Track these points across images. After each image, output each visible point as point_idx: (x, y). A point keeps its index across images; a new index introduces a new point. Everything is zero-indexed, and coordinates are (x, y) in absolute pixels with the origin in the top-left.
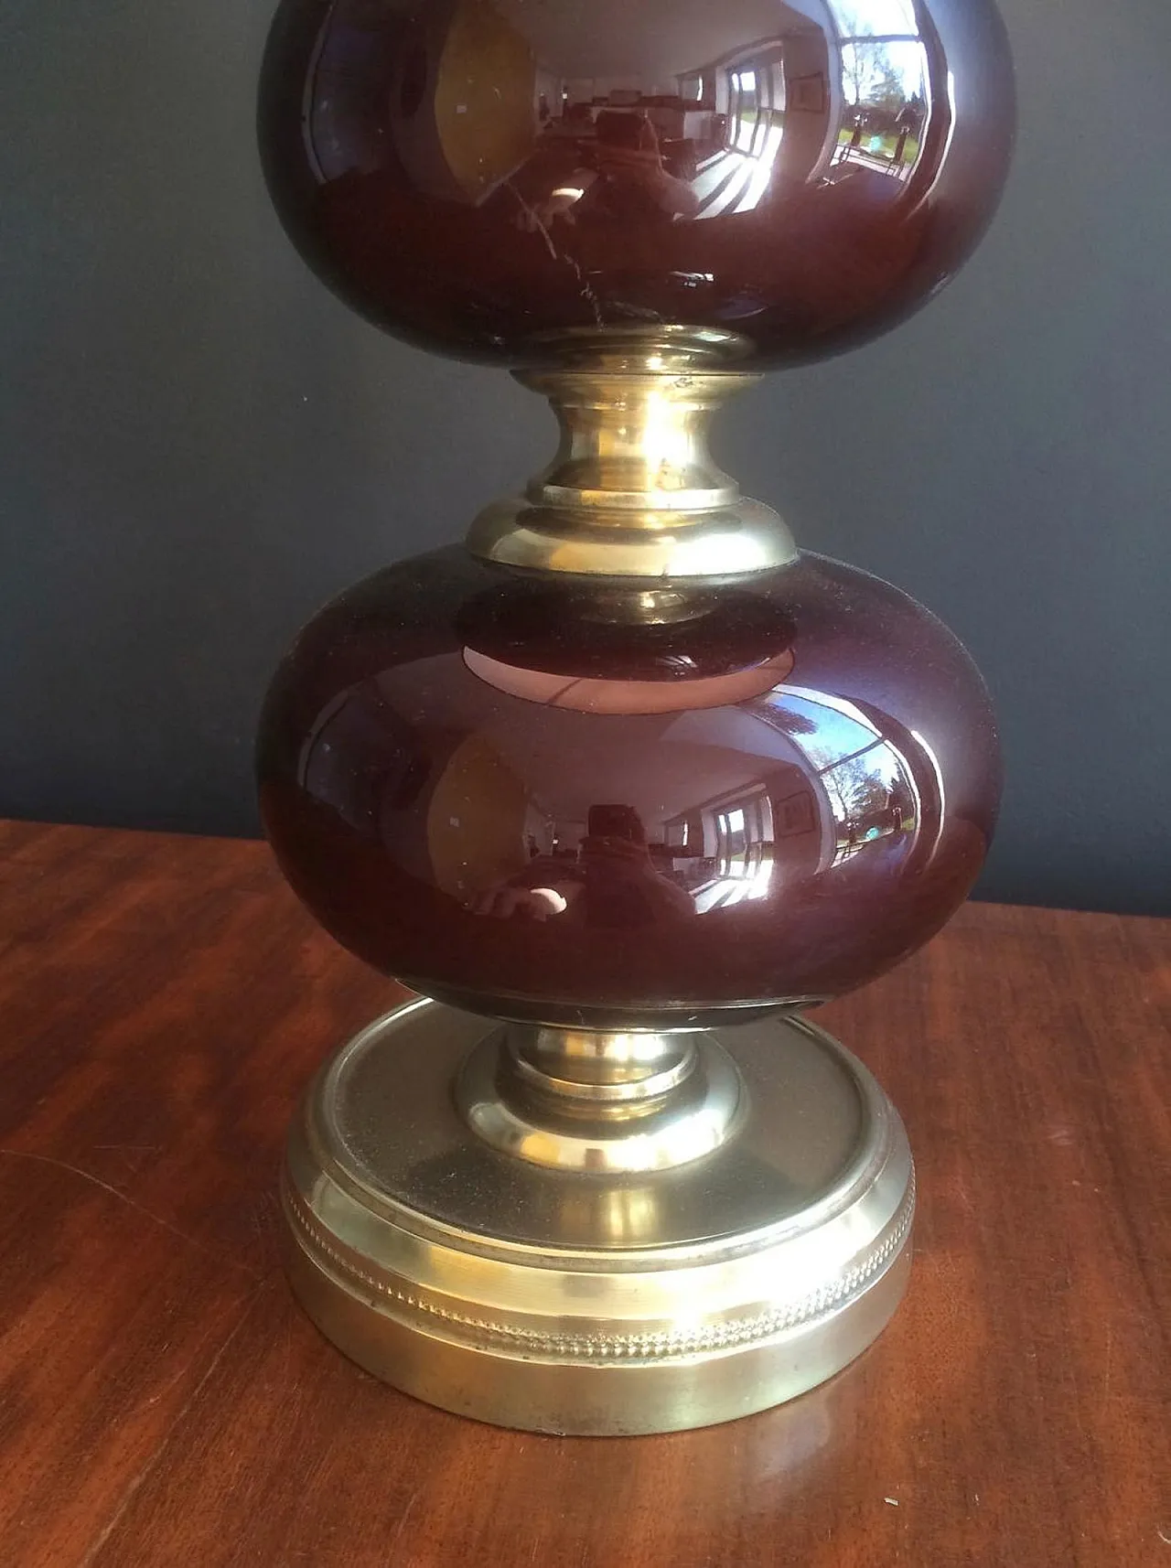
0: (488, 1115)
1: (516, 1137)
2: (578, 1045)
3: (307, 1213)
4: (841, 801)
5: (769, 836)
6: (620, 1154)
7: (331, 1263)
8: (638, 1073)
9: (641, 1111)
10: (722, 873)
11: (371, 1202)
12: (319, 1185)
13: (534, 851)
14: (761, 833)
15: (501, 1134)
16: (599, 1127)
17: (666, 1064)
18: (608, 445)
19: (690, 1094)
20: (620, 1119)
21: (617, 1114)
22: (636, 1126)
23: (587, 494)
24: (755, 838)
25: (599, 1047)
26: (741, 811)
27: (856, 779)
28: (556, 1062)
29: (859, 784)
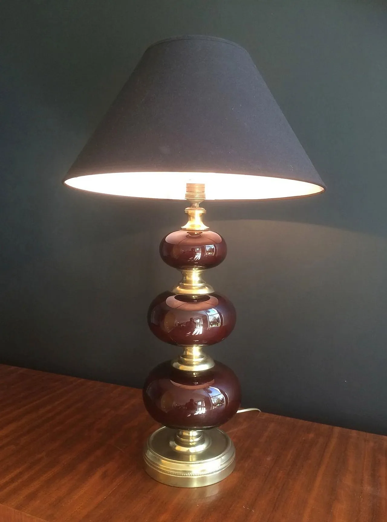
0: (172, 443)
1: (175, 447)
2: (185, 434)
3: (145, 455)
4: (214, 401)
5: (204, 406)
6: (192, 450)
7: (149, 463)
8: (193, 438)
9: (194, 444)
10: (198, 410)
11: (154, 454)
12: (148, 451)
13: (174, 406)
14: (203, 405)
15: (173, 446)
16: (188, 446)
17: (198, 436)
18: (188, 353)
19: (201, 442)
20: (191, 445)
21: (191, 444)
22: (193, 446)
23: (185, 359)
24: (202, 406)
25: (189, 434)
26: (201, 402)
27: (216, 399)
28: (182, 436)
29: (217, 399)
